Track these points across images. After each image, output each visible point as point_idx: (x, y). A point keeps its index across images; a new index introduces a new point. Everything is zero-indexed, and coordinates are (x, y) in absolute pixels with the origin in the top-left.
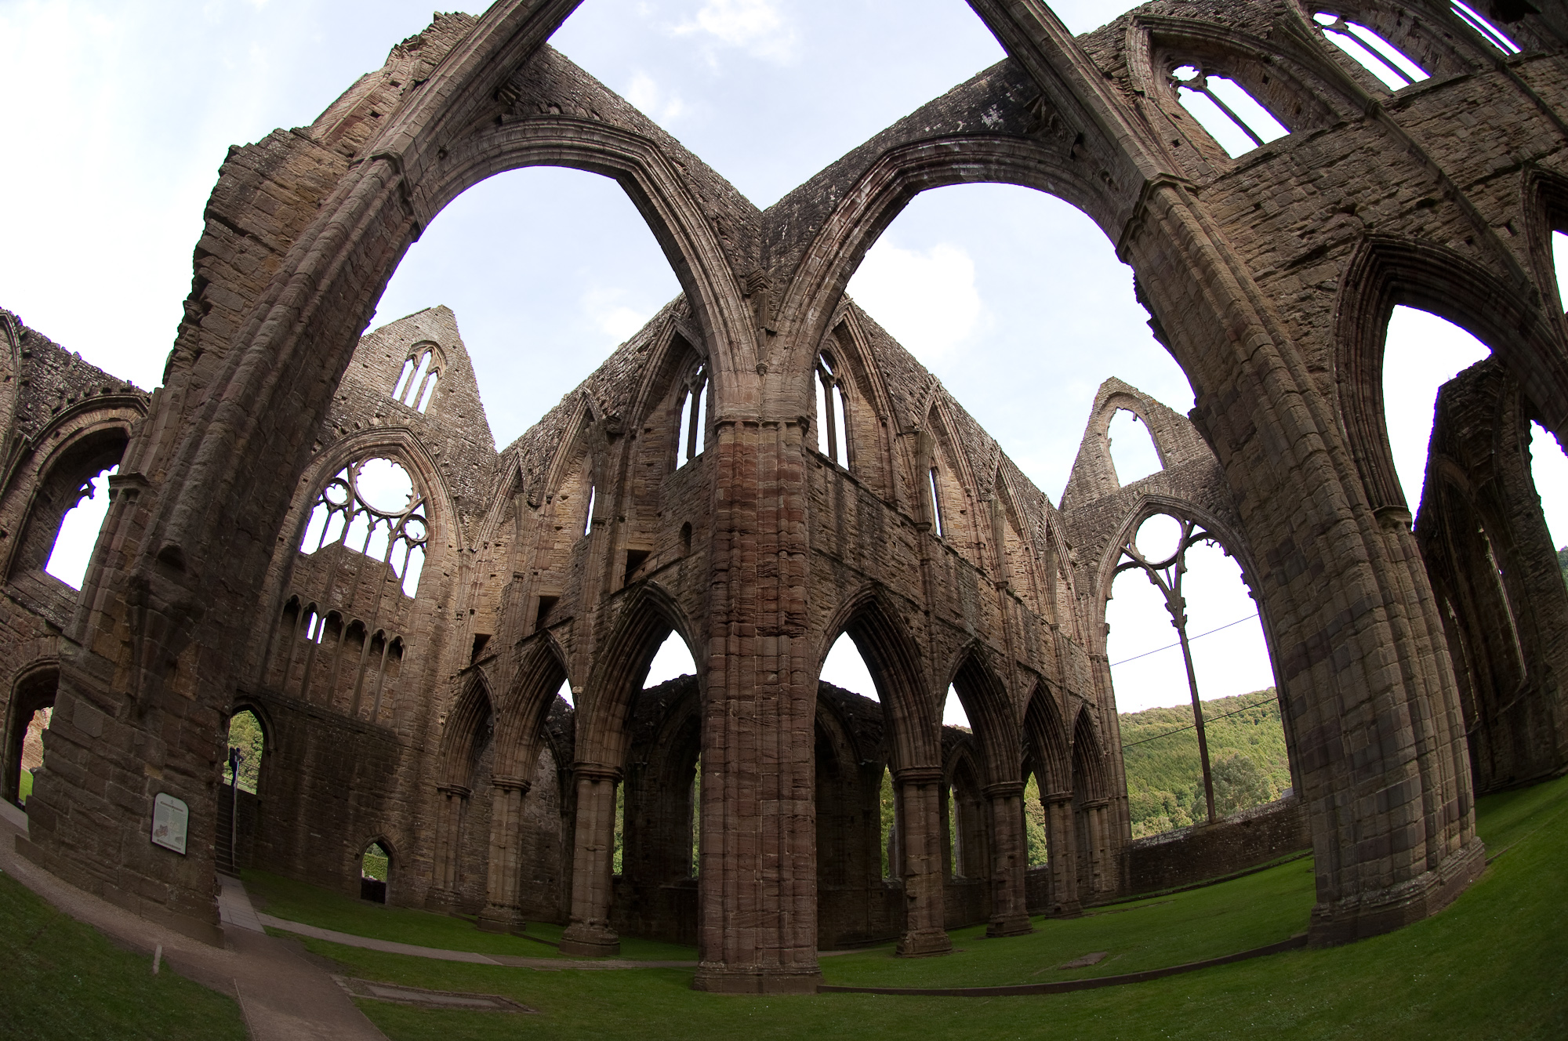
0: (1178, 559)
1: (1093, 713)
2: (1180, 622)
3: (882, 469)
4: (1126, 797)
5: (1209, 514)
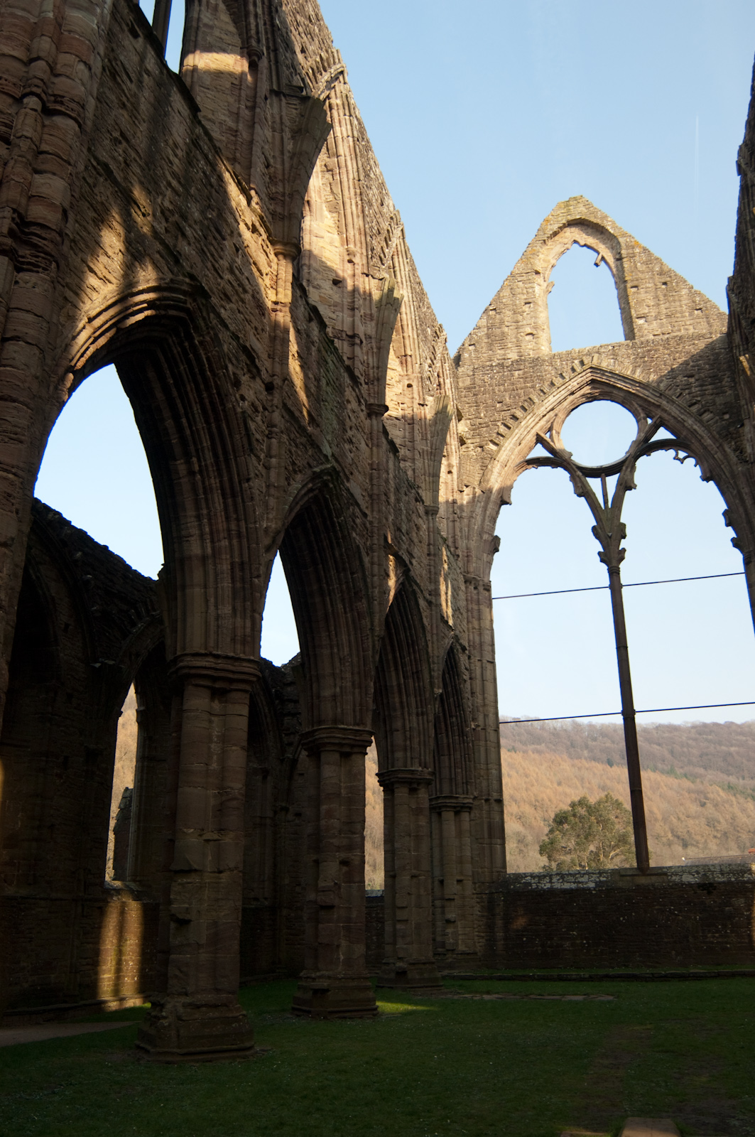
0: (623, 470)
1: (463, 659)
2: (612, 557)
3: (235, 133)
4: (500, 801)
5: (690, 414)
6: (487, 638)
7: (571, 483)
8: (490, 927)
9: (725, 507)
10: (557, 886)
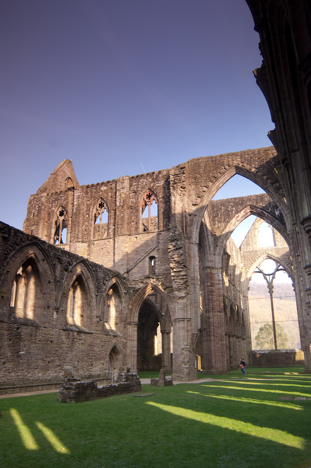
0: (274, 274)
2: (271, 292)
4: (250, 337)
5: (286, 265)
6: (247, 307)
7: (263, 277)
8: (249, 360)
9: (292, 283)
10: (261, 352)
